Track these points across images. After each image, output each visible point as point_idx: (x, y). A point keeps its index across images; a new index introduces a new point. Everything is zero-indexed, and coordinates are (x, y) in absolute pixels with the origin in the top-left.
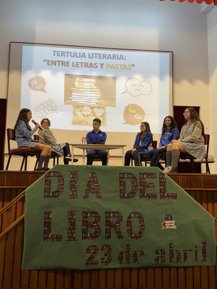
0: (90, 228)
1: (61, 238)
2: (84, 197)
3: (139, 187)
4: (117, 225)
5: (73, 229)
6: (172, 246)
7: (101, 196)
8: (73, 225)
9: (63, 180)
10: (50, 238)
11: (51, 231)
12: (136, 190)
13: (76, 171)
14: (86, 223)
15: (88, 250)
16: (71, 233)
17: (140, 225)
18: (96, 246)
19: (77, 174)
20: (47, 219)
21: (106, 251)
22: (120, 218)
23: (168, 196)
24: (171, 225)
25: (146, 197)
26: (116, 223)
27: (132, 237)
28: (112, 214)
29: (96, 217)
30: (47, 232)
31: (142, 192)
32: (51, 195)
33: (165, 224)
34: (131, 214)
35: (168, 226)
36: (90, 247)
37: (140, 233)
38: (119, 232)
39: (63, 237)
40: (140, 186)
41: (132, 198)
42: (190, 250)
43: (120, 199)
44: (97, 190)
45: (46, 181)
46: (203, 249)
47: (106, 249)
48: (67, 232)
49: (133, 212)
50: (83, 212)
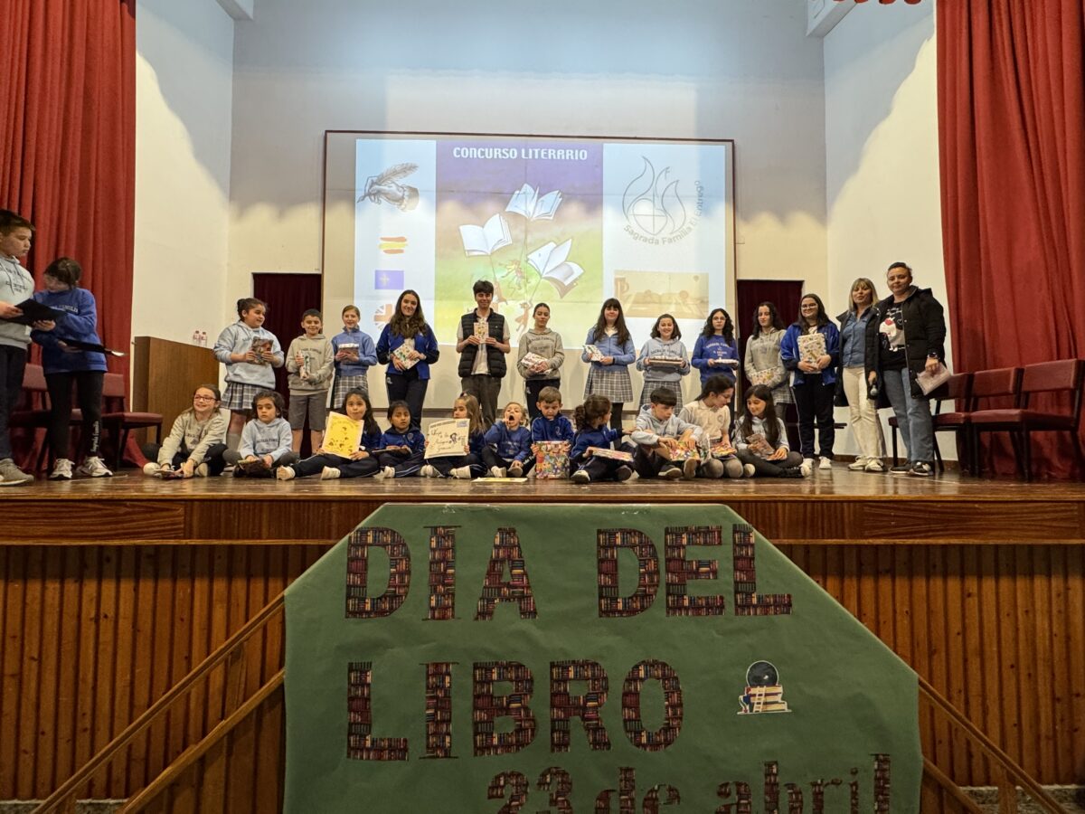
0: (498, 716)
1: (405, 750)
2: (479, 614)
3: (665, 577)
4: (590, 704)
5: (443, 721)
6: (775, 771)
7: (535, 609)
8: (442, 709)
9: (407, 556)
10: (368, 750)
11: (370, 725)
12: (654, 586)
13: (451, 527)
14: (487, 700)
15: (494, 790)
16: (434, 734)
17: (667, 703)
18: (519, 775)
19: (453, 536)
20: (356, 685)
21: (553, 789)
22: (600, 684)
23: (764, 605)
24: (770, 699)
25: (687, 609)
26: (586, 700)
27: (639, 745)
28: (571, 669)
29: (518, 680)
30: (358, 730)
31: (676, 591)
32: (368, 607)
33: (752, 698)
34: (637, 667)
35: (759, 703)
36: (502, 778)
37: (668, 729)
38: (597, 729)
39: (410, 747)
40: (668, 571)
41: (640, 616)
42: (833, 783)
43: (600, 616)
44: (523, 588)
45: (351, 560)
46: (877, 779)
47: (555, 782)
48: (425, 732)
49: (643, 662)
50: (476, 667)
